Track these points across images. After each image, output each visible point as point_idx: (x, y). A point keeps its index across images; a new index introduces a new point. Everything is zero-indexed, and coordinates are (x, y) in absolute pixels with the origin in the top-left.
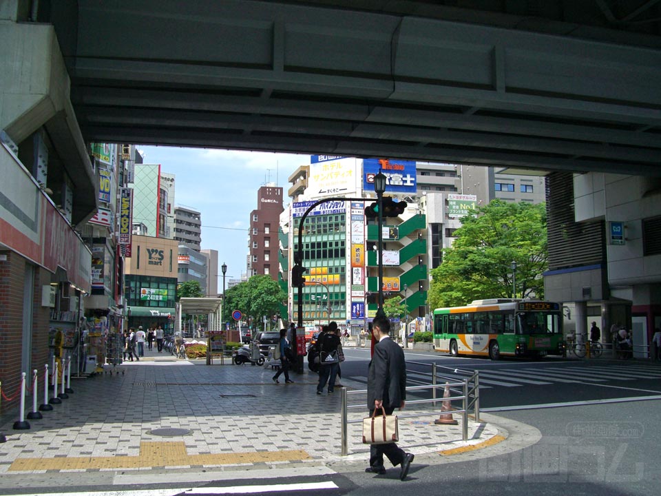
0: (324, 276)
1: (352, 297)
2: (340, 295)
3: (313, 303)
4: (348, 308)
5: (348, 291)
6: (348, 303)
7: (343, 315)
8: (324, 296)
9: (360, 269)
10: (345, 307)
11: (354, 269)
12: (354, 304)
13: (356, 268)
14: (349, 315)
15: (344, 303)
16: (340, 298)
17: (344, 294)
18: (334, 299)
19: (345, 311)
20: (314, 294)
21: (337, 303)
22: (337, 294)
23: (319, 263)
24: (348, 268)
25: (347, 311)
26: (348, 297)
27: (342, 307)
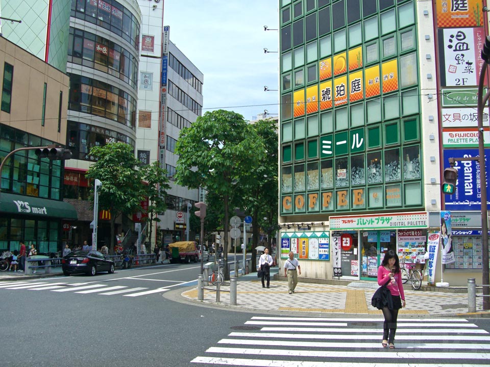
0: (354, 77)
1: (441, 129)
2: (401, 128)
3: (327, 164)
4: (431, 170)
5: (429, 110)
6: (430, 151)
7: (412, 197)
8: (356, 137)
9: (469, 32)
10: (419, 167)
11: (447, 33)
12: (449, 155)
13: (454, 31)
14: (432, 195)
15: (414, 152)
16: (402, 138)
17: (412, 123)
18: (383, 143)
19: (419, 181)
20: (328, 136)
21: (393, 156)
22: (391, 125)
23: (340, 42)
24: (426, 28)
25: (426, 180)
26: (428, 130)
27: (410, 166)
